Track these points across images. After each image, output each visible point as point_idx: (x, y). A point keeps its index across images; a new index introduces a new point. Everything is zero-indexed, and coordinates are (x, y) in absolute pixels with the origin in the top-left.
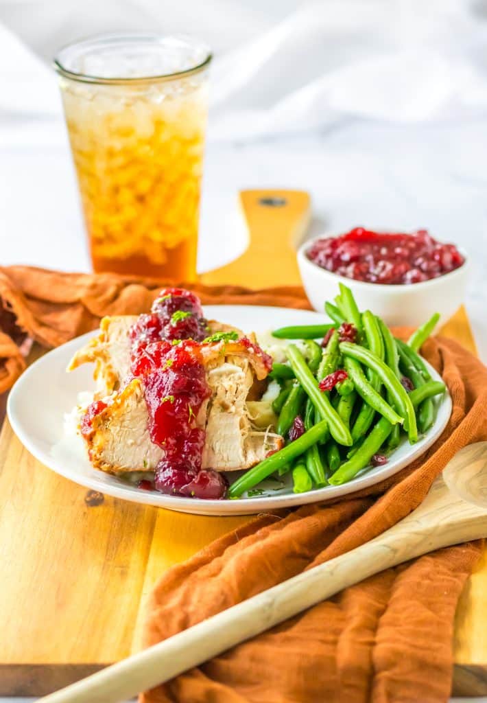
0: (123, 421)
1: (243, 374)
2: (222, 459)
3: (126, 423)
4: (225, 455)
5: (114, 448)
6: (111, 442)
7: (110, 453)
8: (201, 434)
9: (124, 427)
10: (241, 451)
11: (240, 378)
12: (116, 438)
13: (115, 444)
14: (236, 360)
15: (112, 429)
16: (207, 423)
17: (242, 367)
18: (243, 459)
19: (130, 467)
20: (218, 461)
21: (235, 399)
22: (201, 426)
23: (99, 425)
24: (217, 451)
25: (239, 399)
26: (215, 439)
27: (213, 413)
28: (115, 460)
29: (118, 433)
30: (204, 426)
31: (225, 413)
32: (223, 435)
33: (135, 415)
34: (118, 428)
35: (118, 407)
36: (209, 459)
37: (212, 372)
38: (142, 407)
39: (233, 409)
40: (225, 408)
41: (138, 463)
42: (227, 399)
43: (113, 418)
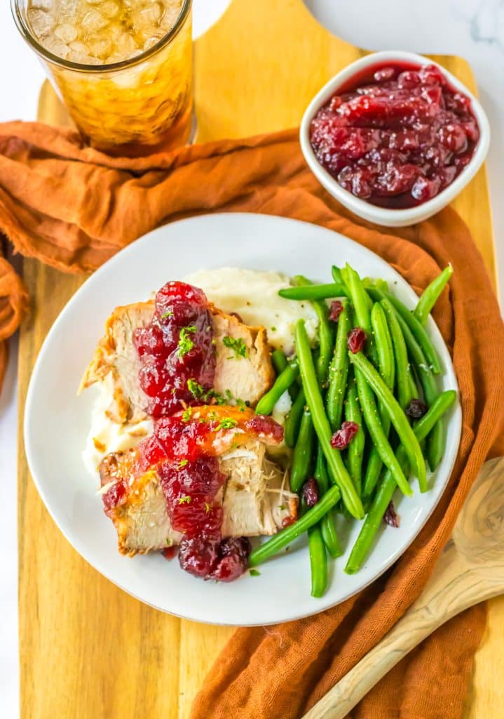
0: (143, 508)
1: (256, 458)
2: (241, 527)
3: (146, 509)
4: (243, 524)
5: (137, 533)
6: (133, 528)
7: (134, 537)
8: (219, 511)
9: (145, 512)
10: (258, 519)
11: (253, 460)
12: (138, 523)
13: (137, 528)
14: (249, 446)
15: (134, 517)
16: (223, 499)
17: (254, 449)
18: (261, 526)
19: (154, 547)
20: (237, 530)
21: (250, 480)
22: (218, 503)
23: (120, 512)
24: (235, 520)
25: (253, 479)
26: (232, 512)
27: (229, 492)
28: (140, 543)
29: (139, 519)
30: (221, 503)
31: (240, 492)
32: (240, 507)
33: (154, 502)
34: (139, 515)
35: (137, 497)
36: (228, 529)
37: (224, 458)
38: (160, 494)
39: (248, 488)
40: (240, 488)
41: (163, 542)
42: (242, 481)
43: (133, 507)
